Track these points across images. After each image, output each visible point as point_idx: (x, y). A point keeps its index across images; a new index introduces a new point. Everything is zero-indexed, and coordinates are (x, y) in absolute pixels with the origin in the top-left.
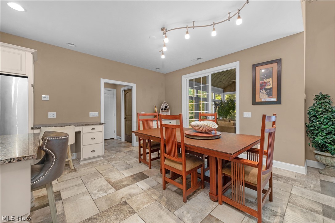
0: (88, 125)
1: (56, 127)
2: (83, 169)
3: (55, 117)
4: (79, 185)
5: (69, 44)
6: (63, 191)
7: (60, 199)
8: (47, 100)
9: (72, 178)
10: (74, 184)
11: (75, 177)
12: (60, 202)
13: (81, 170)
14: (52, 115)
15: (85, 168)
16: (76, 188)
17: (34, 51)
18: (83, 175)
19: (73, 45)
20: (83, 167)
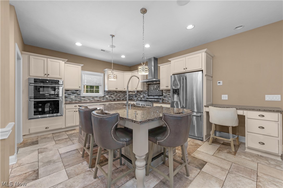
0: (253, 110)
1: (220, 107)
2: (243, 157)
3: (227, 99)
4: (223, 169)
5: (236, 28)
6: (208, 165)
7: (201, 169)
8: (221, 85)
9: (226, 159)
10: (221, 165)
11: (229, 160)
12: (199, 170)
13: (240, 156)
14: (225, 97)
15: (246, 158)
16: (219, 170)
17: (205, 50)
18: (237, 163)
19: (241, 26)
20: (244, 155)
